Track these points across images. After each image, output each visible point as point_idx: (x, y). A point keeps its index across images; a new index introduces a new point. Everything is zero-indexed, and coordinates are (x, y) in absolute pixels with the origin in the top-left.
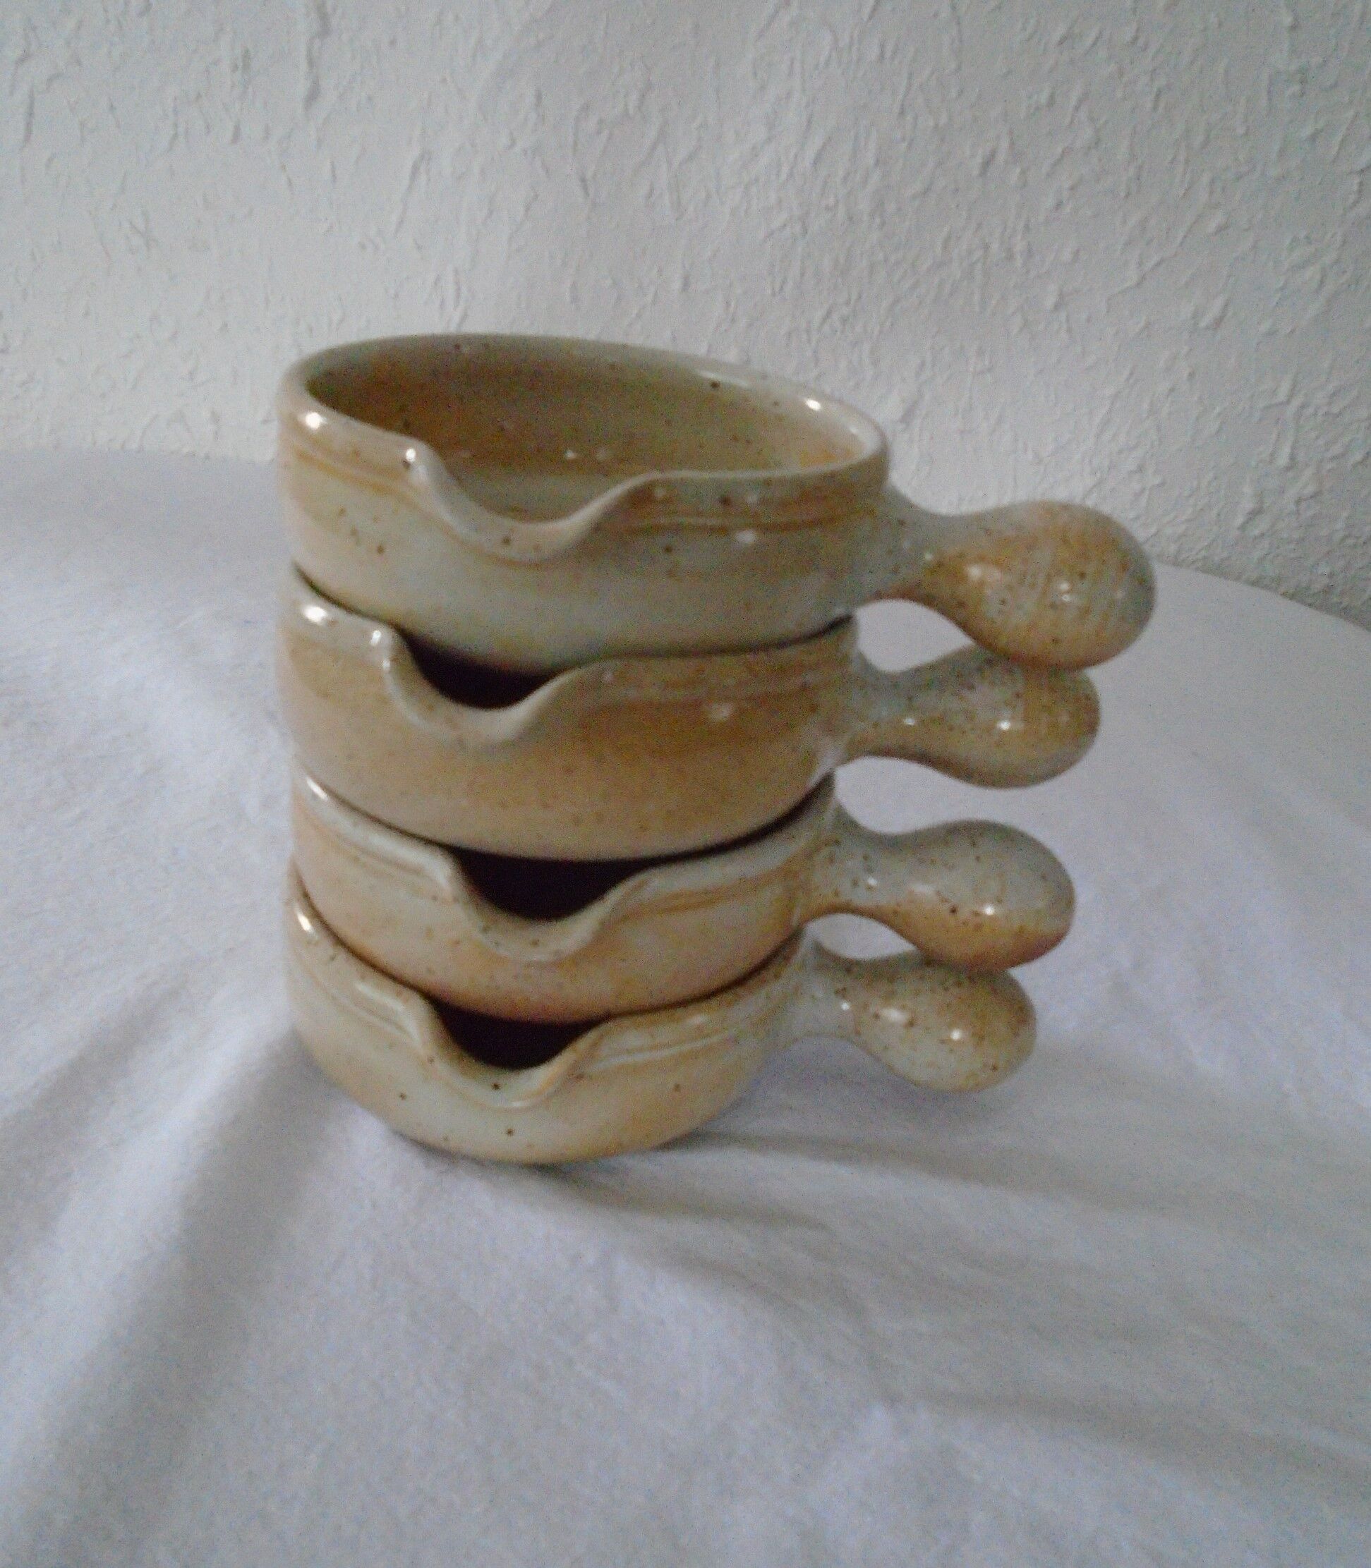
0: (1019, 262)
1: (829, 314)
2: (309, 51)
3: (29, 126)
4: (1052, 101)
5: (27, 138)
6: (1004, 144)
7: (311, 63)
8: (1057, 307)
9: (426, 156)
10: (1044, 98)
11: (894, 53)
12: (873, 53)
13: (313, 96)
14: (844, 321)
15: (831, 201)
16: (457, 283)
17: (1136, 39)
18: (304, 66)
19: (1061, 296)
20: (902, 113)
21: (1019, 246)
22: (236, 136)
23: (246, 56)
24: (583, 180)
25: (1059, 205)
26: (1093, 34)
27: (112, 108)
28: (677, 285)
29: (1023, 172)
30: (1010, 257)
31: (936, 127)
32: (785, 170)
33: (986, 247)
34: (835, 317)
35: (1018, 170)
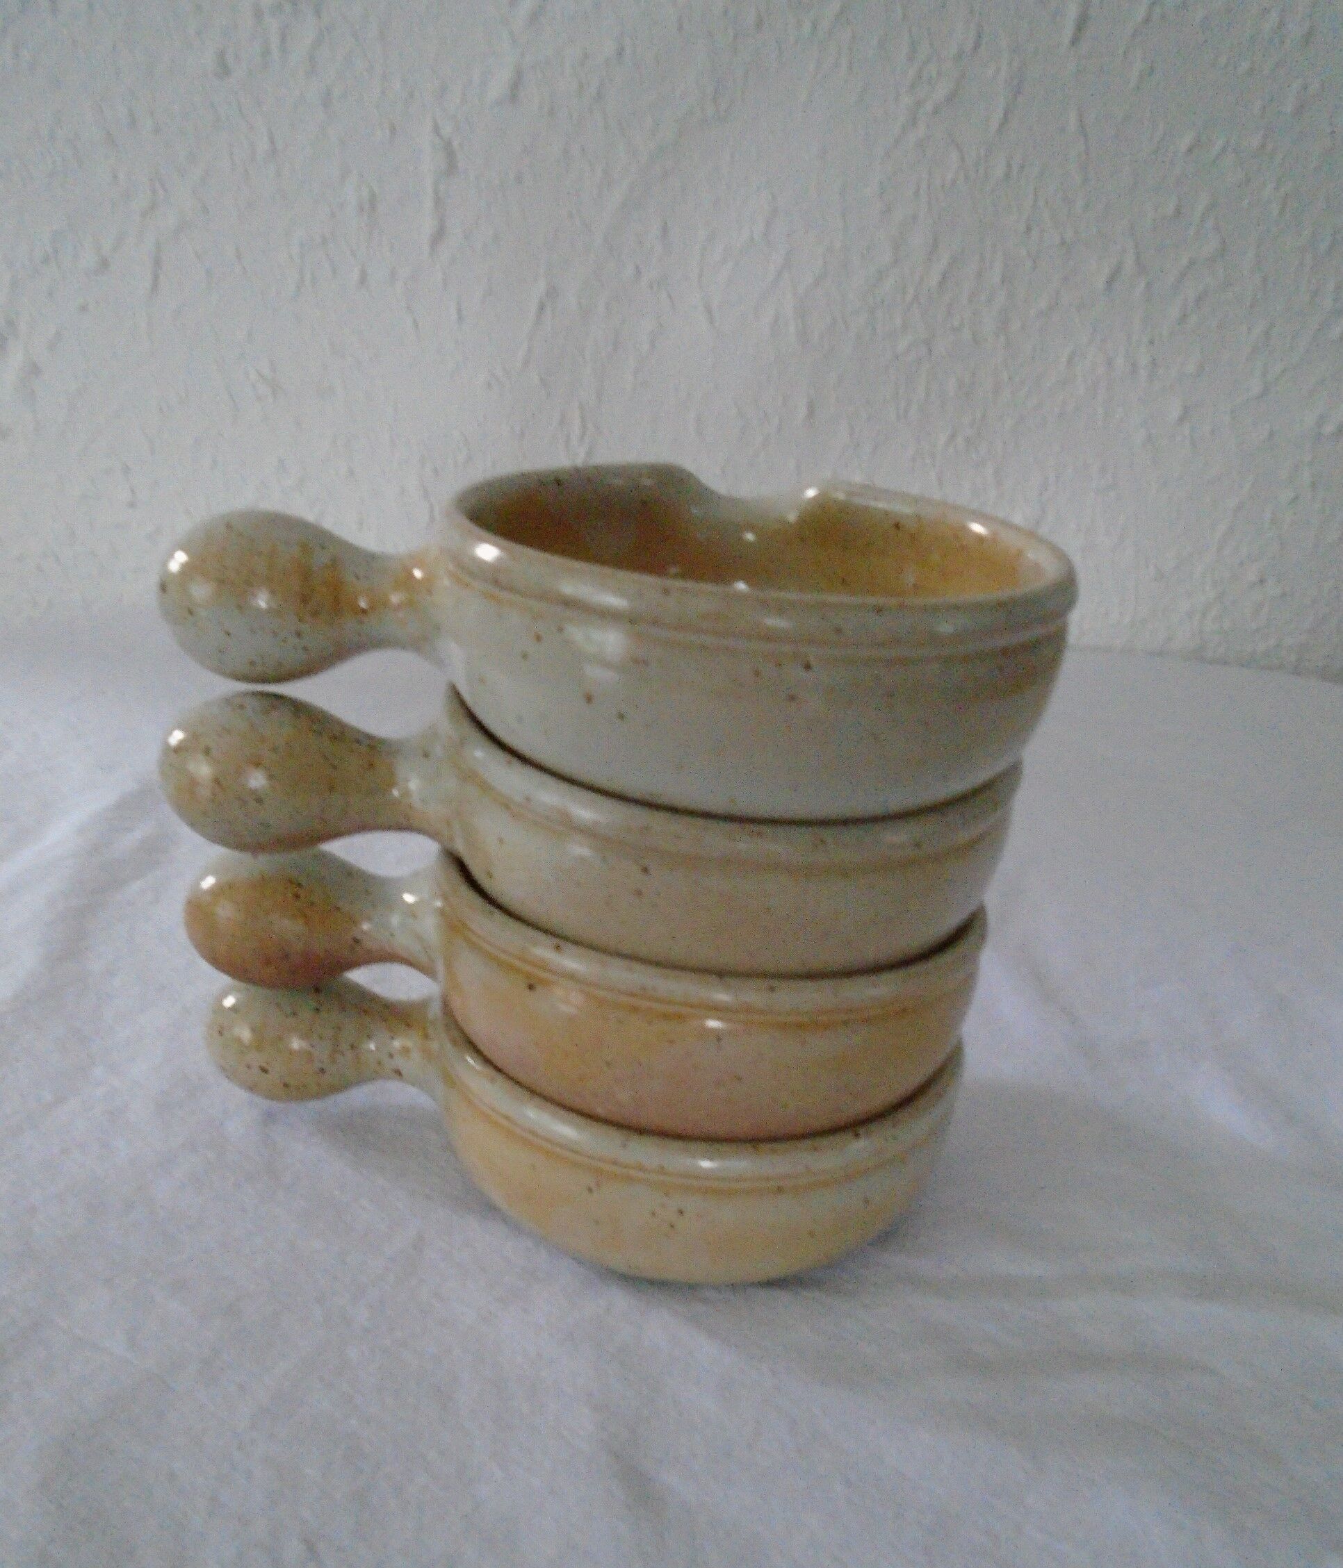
0: (1143, 373)
1: (953, 437)
2: (436, 192)
3: (156, 278)
4: (1178, 212)
5: (155, 286)
6: (1129, 260)
7: (438, 201)
8: (1181, 420)
9: (552, 292)
10: (1170, 208)
11: (1022, 167)
12: (999, 171)
13: (439, 235)
14: (968, 440)
15: (956, 323)
16: (583, 419)
17: (1263, 146)
18: (428, 204)
19: (1186, 409)
20: (1029, 229)
21: (1144, 360)
22: (363, 279)
23: (373, 201)
24: (709, 310)
25: (1184, 317)
26: (1220, 143)
27: (239, 256)
28: (802, 412)
29: (1149, 285)
30: (1134, 367)
31: (1063, 243)
32: (911, 291)
33: (1110, 363)
34: (960, 440)
35: (1143, 284)
